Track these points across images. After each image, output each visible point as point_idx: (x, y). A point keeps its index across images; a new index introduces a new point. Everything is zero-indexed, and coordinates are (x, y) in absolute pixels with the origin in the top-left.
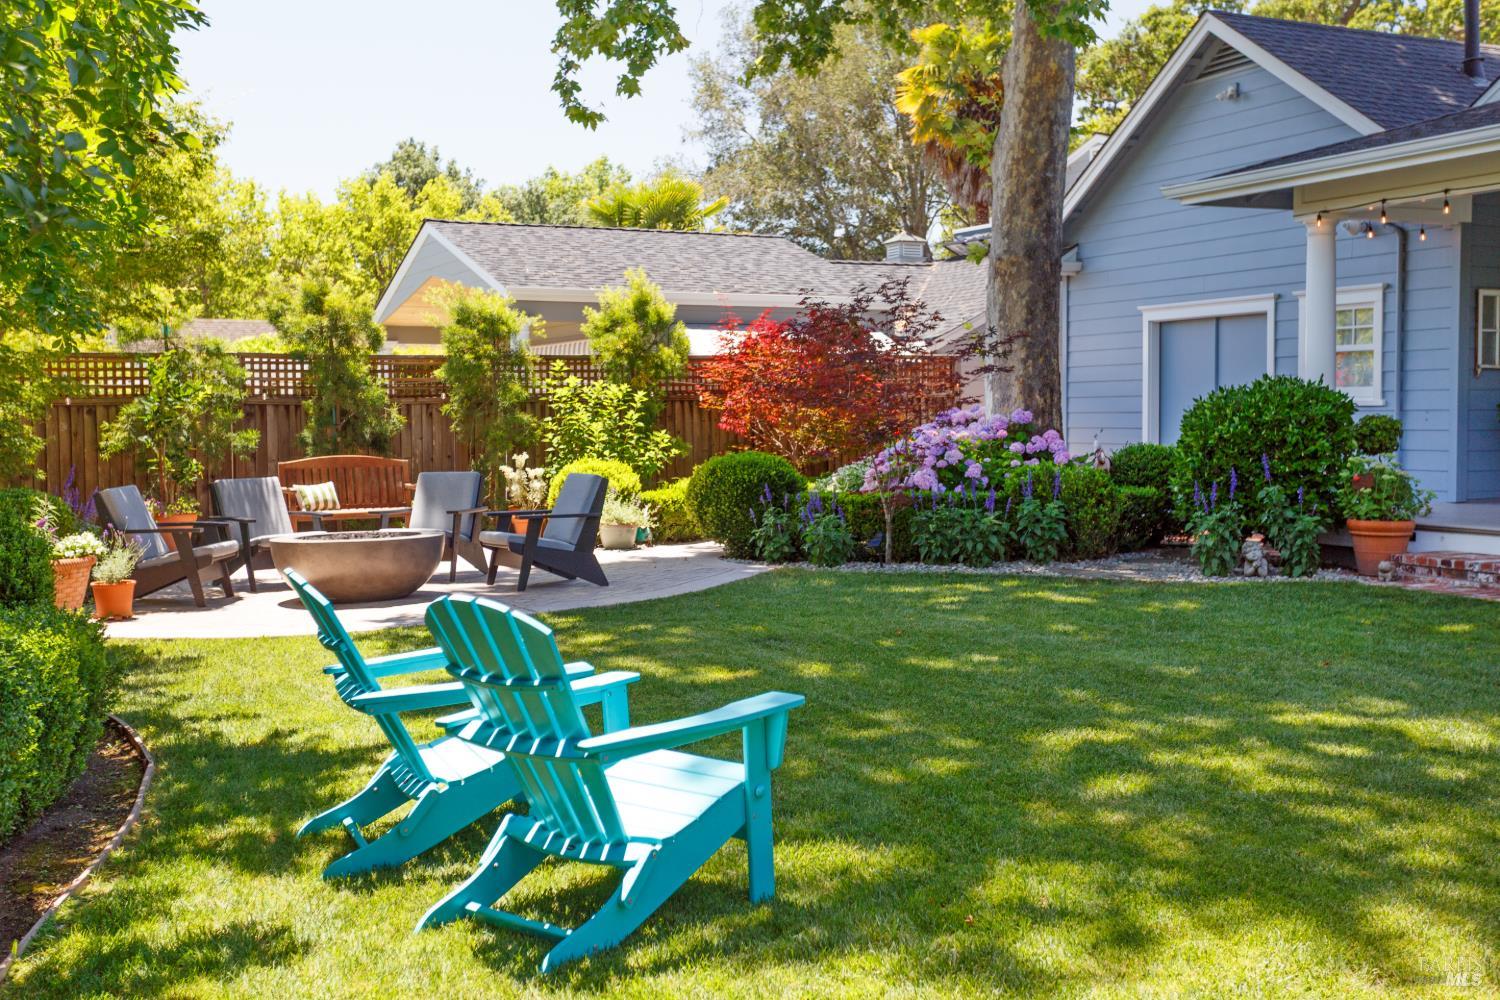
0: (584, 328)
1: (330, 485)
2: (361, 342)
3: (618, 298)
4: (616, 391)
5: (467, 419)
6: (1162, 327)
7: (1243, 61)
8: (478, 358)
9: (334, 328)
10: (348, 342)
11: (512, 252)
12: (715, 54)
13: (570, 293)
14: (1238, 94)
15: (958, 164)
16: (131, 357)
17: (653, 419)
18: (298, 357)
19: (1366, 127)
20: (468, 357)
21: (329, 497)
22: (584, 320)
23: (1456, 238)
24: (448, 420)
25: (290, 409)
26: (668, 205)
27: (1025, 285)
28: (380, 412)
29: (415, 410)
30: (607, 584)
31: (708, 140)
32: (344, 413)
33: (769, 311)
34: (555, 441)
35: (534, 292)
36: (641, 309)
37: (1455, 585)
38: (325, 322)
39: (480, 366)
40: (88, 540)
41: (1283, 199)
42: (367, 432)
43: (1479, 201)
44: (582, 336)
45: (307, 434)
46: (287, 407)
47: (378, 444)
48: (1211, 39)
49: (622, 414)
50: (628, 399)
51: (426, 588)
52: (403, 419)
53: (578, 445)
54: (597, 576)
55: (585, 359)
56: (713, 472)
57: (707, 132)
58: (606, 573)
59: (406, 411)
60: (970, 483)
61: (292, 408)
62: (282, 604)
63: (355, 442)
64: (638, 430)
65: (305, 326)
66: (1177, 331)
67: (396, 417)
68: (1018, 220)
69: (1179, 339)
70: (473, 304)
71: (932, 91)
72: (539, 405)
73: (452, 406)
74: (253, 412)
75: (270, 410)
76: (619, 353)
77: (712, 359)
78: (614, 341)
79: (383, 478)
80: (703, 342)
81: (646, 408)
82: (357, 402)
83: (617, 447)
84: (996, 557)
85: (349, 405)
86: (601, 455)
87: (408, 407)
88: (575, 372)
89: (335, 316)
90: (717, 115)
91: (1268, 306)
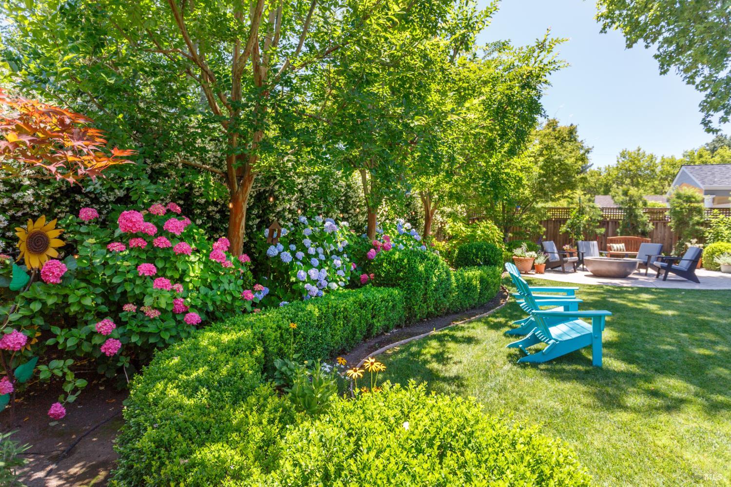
1: (623, 244)
2: (640, 204)
5: (677, 227)
8: (681, 209)
9: (630, 200)
10: (635, 204)
11: (713, 174)
16: (569, 208)
18: (620, 209)
20: (678, 209)
21: (621, 248)
24: (670, 227)
25: (616, 222)
28: (645, 224)
29: (659, 225)
30: (699, 283)
32: (633, 224)
34: (710, 236)
35: (715, 186)
38: (628, 198)
39: (682, 212)
40: (533, 253)
42: (640, 230)
45: (618, 230)
47: (643, 234)
51: (631, 276)
52: (654, 227)
54: (695, 280)
55: (728, 209)
58: (699, 280)
59: (655, 224)
61: (614, 223)
62: (586, 276)
63: (635, 233)
65: (621, 200)
67: (651, 226)
70: (682, 192)
72: (705, 224)
73: (672, 223)
74: (604, 223)
75: (610, 223)
82: (637, 222)
85: (634, 222)
87: (657, 223)
88: (723, 213)
89: (631, 197)
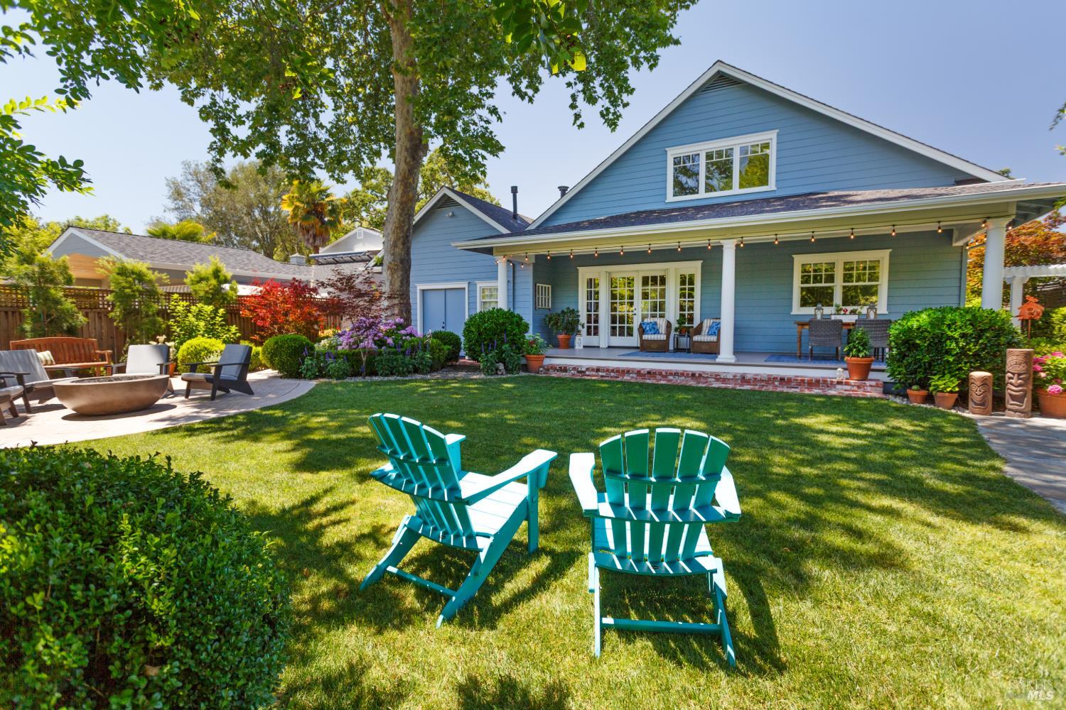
0: (185, 280)
1: (48, 352)
2: (60, 281)
3: (205, 269)
4: (209, 308)
5: (124, 320)
6: (423, 291)
7: (457, 204)
9: (41, 272)
12: (180, 179)
13: (179, 266)
14: (453, 215)
15: (308, 232)
17: (228, 321)
19: (504, 231)
20: (128, 291)
21: (48, 358)
22: (186, 277)
23: (531, 268)
24: (112, 320)
26: (189, 234)
27: (400, 273)
28: (71, 316)
29: (92, 315)
30: (253, 394)
31: (176, 212)
32: (49, 316)
33: (272, 279)
34: (178, 330)
35: (159, 263)
36: (216, 274)
37: (563, 375)
38: (37, 269)
41: (489, 251)
43: (537, 257)
44: (184, 284)
45: (26, 326)
46: (6, 313)
47: (71, 331)
48: (445, 195)
49: (213, 318)
50: (215, 312)
52: (86, 319)
53: (191, 333)
54: (249, 390)
55: (189, 294)
56: (276, 343)
57: (177, 209)
59: (87, 315)
60: (389, 346)
61: (10, 313)
62: (63, 418)
63: (58, 331)
64: (222, 326)
65: (22, 271)
66: (429, 293)
67: (81, 318)
68: (397, 250)
69: (429, 296)
70: (127, 266)
71: (298, 204)
72: (166, 314)
73: (115, 314)
76: (207, 292)
77: (247, 296)
78: (203, 286)
79: (76, 348)
80: (244, 290)
81: (223, 316)
82: (58, 311)
83: (211, 332)
84: (409, 372)
85: (53, 312)
86: (203, 336)
87: (88, 313)
88: (185, 300)
89: (43, 266)
90: (180, 203)
91: (465, 285)
